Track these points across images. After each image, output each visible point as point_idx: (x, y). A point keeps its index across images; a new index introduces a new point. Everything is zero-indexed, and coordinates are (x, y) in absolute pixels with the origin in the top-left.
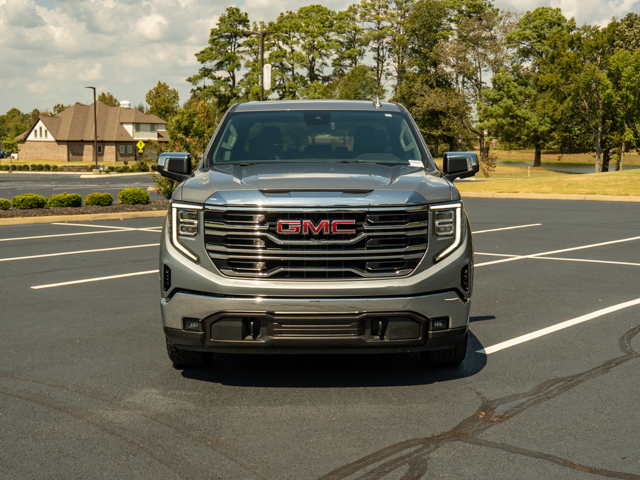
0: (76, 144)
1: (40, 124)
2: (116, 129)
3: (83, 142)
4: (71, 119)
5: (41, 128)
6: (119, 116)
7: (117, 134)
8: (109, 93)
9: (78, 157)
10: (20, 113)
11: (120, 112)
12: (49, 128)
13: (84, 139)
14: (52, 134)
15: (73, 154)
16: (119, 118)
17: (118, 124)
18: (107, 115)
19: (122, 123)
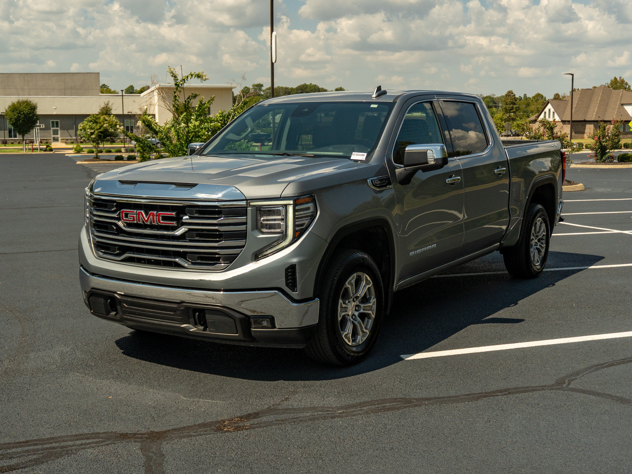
0: (579, 123)
1: (549, 106)
2: (616, 110)
3: (586, 122)
4: (577, 102)
5: (550, 110)
6: (621, 98)
7: (617, 114)
8: (620, 78)
9: (580, 135)
10: (543, 97)
11: (622, 95)
12: (557, 110)
13: (587, 119)
14: (558, 115)
15: (576, 133)
16: (621, 100)
17: (619, 106)
18: (610, 97)
19: (622, 105)
